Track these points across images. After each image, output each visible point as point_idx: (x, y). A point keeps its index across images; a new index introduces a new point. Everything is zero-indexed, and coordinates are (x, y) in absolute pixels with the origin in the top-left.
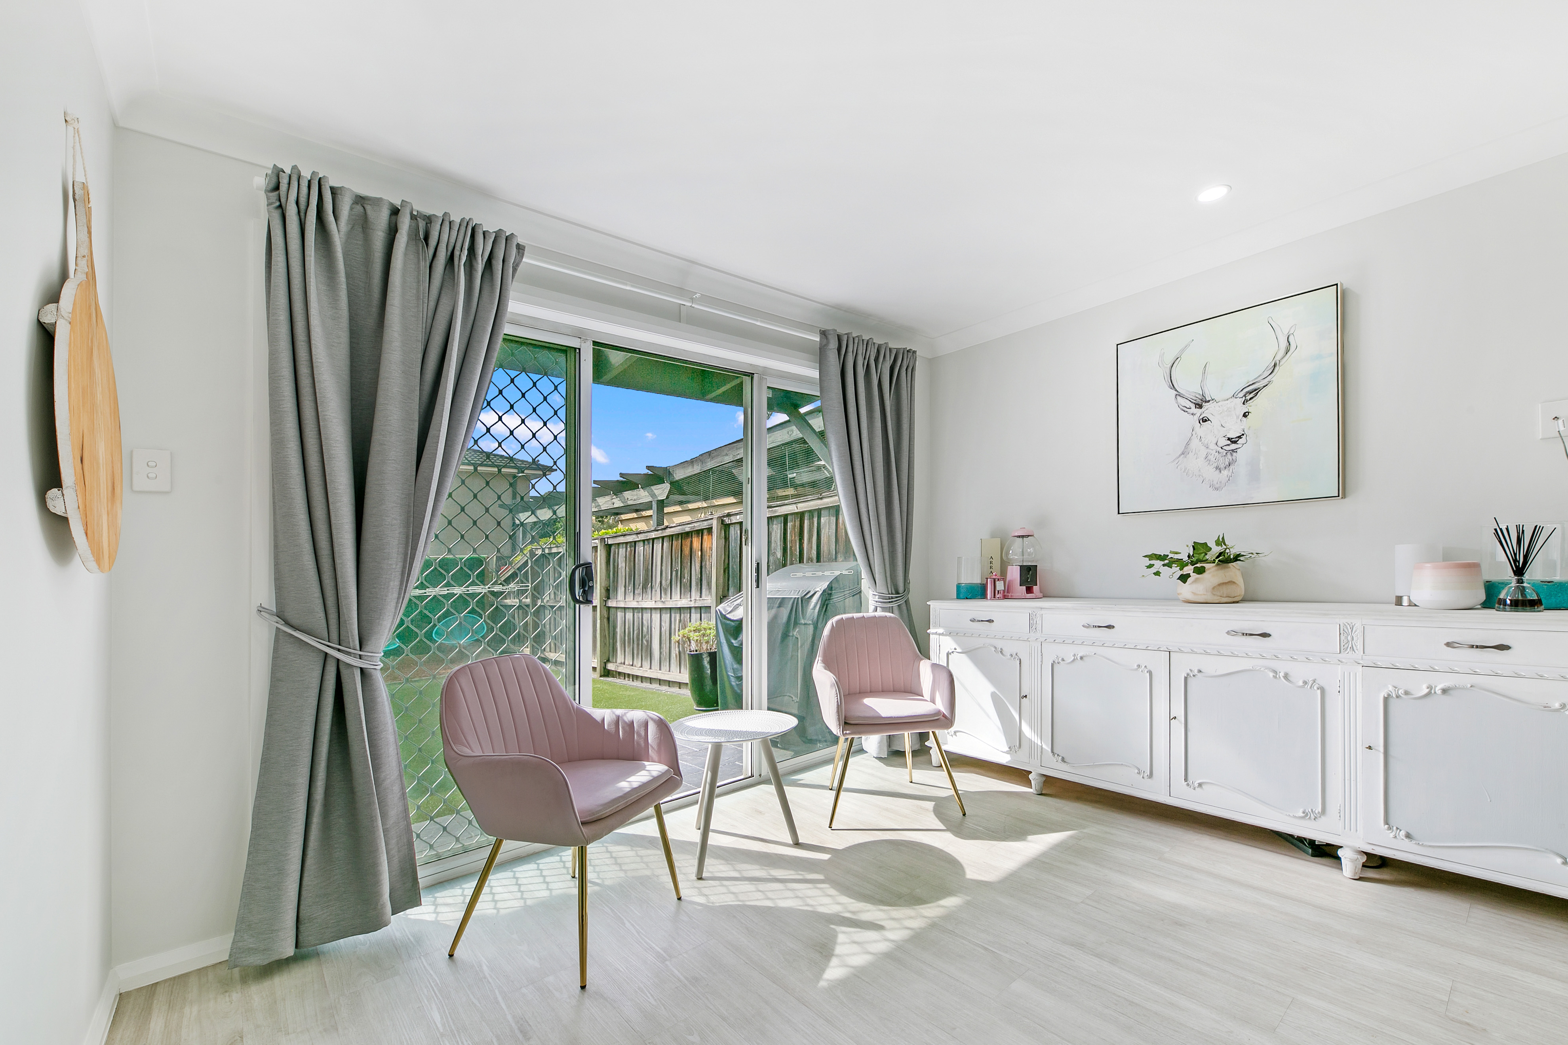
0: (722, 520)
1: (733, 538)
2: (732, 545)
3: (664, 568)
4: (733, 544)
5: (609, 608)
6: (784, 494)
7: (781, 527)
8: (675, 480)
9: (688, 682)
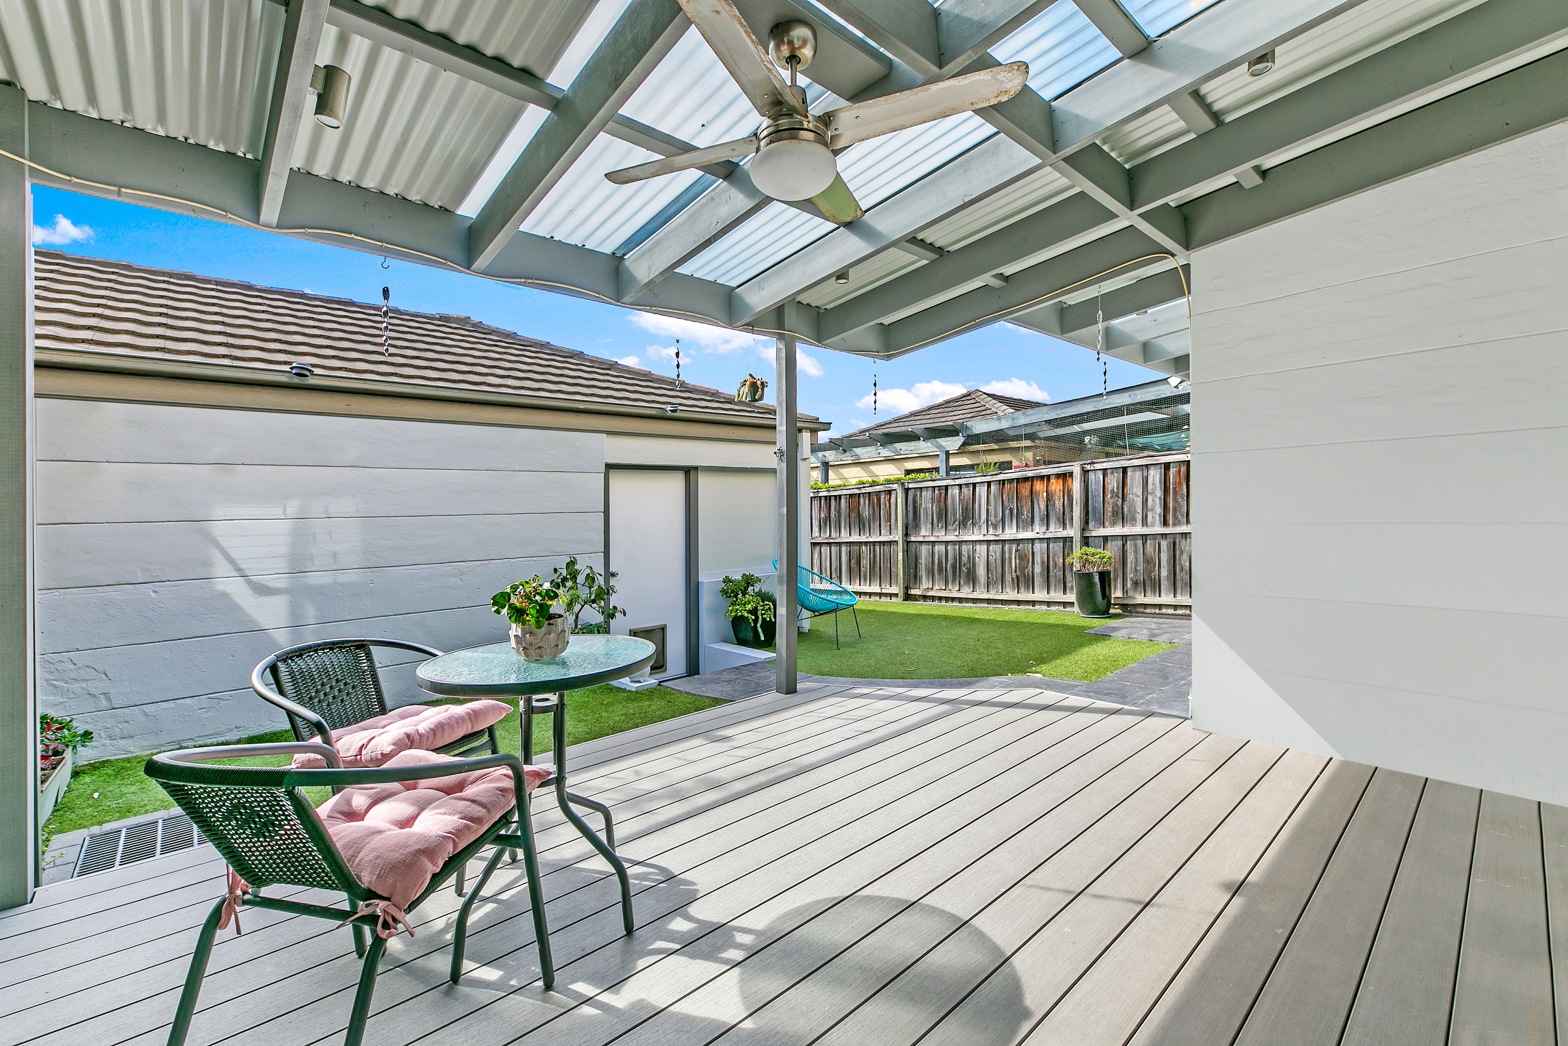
0: (1083, 468)
1: (1094, 481)
2: (1091, 487)
3: (991, 508)
4: (1093, 487)
5: (908, 542)
6: (1018, 445)
7: (1161, 473)
8: (973, 433)
9: (1074, 601)
